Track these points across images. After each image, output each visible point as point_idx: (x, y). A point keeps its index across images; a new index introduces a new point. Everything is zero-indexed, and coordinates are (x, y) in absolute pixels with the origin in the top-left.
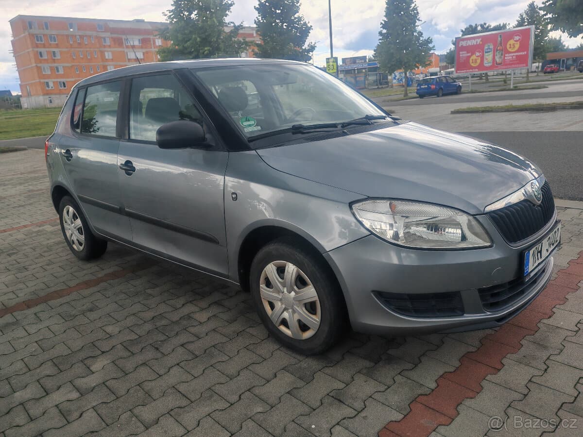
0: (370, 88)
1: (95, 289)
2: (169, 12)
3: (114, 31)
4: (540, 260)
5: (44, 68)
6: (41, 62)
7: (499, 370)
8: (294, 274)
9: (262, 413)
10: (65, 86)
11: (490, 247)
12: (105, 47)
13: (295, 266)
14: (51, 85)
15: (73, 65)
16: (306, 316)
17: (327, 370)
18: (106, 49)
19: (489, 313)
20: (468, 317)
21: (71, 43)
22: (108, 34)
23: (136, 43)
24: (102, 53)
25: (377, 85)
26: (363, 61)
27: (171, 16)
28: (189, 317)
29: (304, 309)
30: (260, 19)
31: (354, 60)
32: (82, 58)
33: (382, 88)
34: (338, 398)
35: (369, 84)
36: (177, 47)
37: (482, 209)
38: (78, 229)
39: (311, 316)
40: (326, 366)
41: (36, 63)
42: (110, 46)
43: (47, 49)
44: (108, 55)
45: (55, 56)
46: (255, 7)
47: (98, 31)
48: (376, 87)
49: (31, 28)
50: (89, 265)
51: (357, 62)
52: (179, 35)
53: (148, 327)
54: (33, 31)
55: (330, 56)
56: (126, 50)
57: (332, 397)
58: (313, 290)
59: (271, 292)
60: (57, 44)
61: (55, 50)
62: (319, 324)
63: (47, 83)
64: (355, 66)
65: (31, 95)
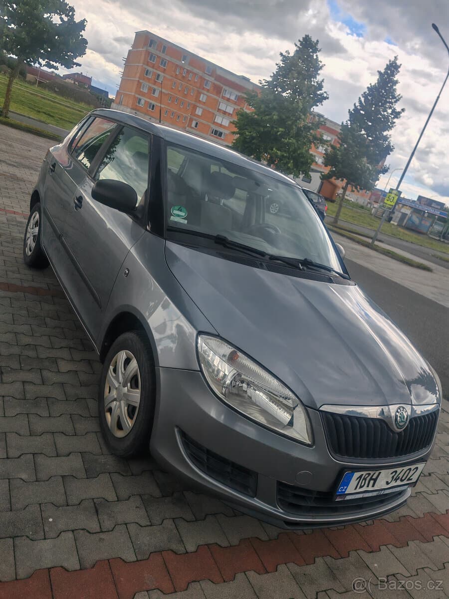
0: (431, 236)
1: (10, 294)
2: (265, 82)
3: (220, 78)
4: (370, 488)
5: (144, 85)
6: (144, 79)
7: (267, 572)
8: (133, 372)
9: (23, 480)
10: (153, 109)
11: (308, 445)
12: (203, 89)
13: (137, 365)
14: (143, 102)
15: (169, 94)
16: (124, 417)
17: (116, 477)
18: (203, 91)
19: (282, 511)
20: (257, 503)
21: (177, 73)
22: (212, 79)
23: (233, 98)
24: (199, 93)
25: (439, 237)
26: (439, 207)
27: (265, 85)
28: (55, 361)
29: (126, 408)
30: (349, 124)
31: (430, 202)
32: (179, 91)
33: (443, 242)
34: (97, 507)
35: (431, 233)
36: (256, 116)
37: (318, 406)
38: (34, 236)
39: (127, 418)
40: (119, 473)
41: (139, 78)
42: (208, 91)
43: (155, 71)
44: (203, 98)
45: (158, 79)
46: (349, 110)
47: (205, 73)
48: (438, 238)
49: (150, 46)
50: (27, 272)
51: (432, 205)
52: (263, 106)
53: (15, 350)
54: (151, 50)
55: (395, 188)
56: (220, 100)
57: (95, 503)
58: (139, 395)
59: (112, 376)
60: (165, 70)
61: (162, 74)
62: (130, 430)
63: (140, 100)
64: (427, 210)
65: (121, 104)
